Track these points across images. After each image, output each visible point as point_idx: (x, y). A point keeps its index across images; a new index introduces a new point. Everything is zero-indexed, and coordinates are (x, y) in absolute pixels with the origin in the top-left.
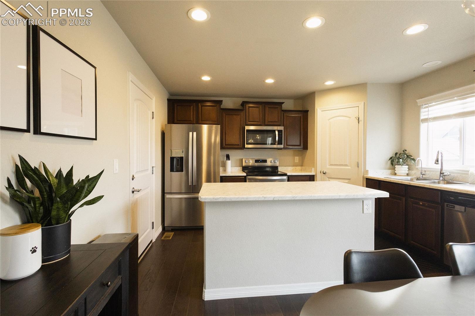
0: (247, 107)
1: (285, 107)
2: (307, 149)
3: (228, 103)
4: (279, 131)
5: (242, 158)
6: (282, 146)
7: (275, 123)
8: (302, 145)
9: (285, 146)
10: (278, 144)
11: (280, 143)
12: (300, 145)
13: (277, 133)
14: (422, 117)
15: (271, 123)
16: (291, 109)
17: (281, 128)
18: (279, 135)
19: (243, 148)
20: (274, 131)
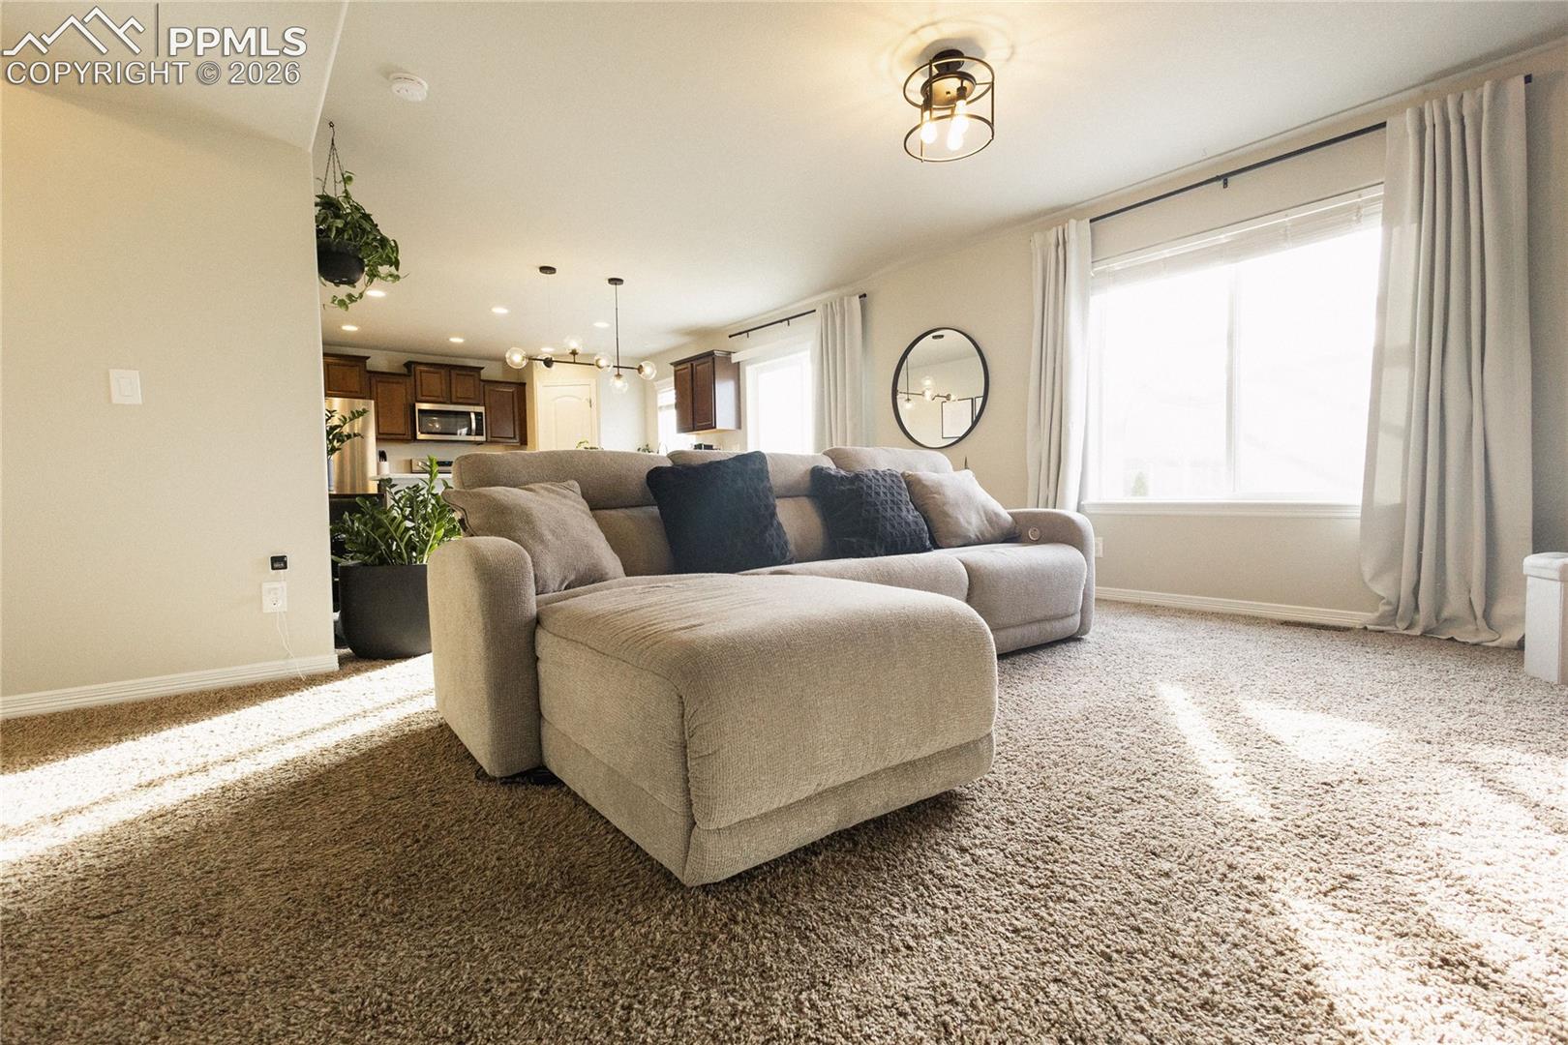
0: (418, 372)
1: (485, 375)
2: (526, 444)
3: (378, 362)
4: (477, 414)
5: (409, 458)
6: (482, 438)
7: (470, 401)
8: (517, 437)
9: (489, 438)
10: (477, 434)
11: (479, 433)
12: (514, 438)
13: (473, 416)
14: (659, 404)
15: (460, 401)
16: (497, 379)
17: (481, 409)
18: (476, 419)
19: (414, 439)
20: (468, 413)
